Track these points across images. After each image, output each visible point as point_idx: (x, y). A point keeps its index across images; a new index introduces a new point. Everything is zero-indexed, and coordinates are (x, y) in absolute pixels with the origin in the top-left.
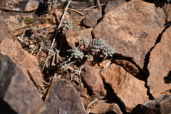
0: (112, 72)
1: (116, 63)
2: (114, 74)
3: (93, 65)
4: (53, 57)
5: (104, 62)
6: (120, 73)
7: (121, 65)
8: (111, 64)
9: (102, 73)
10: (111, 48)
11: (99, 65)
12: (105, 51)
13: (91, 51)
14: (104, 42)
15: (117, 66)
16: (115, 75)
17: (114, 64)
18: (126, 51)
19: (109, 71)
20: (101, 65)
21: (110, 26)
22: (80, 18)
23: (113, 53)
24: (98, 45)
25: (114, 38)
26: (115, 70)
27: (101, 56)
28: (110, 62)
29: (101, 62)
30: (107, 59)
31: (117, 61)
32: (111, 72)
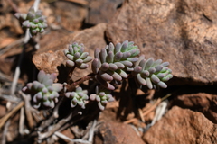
0: (174, 130)
1: (182, 105)
2: (180, 134)
3: (123, 119)
4: (19, 111)
5: (150, 106)
6: (198, 132)
7: (197, 107)
8: (169, 108)
9: (148, 137)
10: (159, 63)
11: (137, 116)
12: (144, 76)
13: (104, 82)
14: (135, 49)
15: (186, 112)
16: (185, 137)
17: (176, 109)
18: (205, 68)
19: (167, 127)
20: (142, 114)
21: (149, 10)
22: (78, 14)
23: (168, 77)
24: (118, 58)
25: (164, 39)
26: (182, 123)
27: (140, 92)
28: (165, 105)
29: (143, 106)
30: (155, 97)
31: (182, 98)
32: (172, 131)
